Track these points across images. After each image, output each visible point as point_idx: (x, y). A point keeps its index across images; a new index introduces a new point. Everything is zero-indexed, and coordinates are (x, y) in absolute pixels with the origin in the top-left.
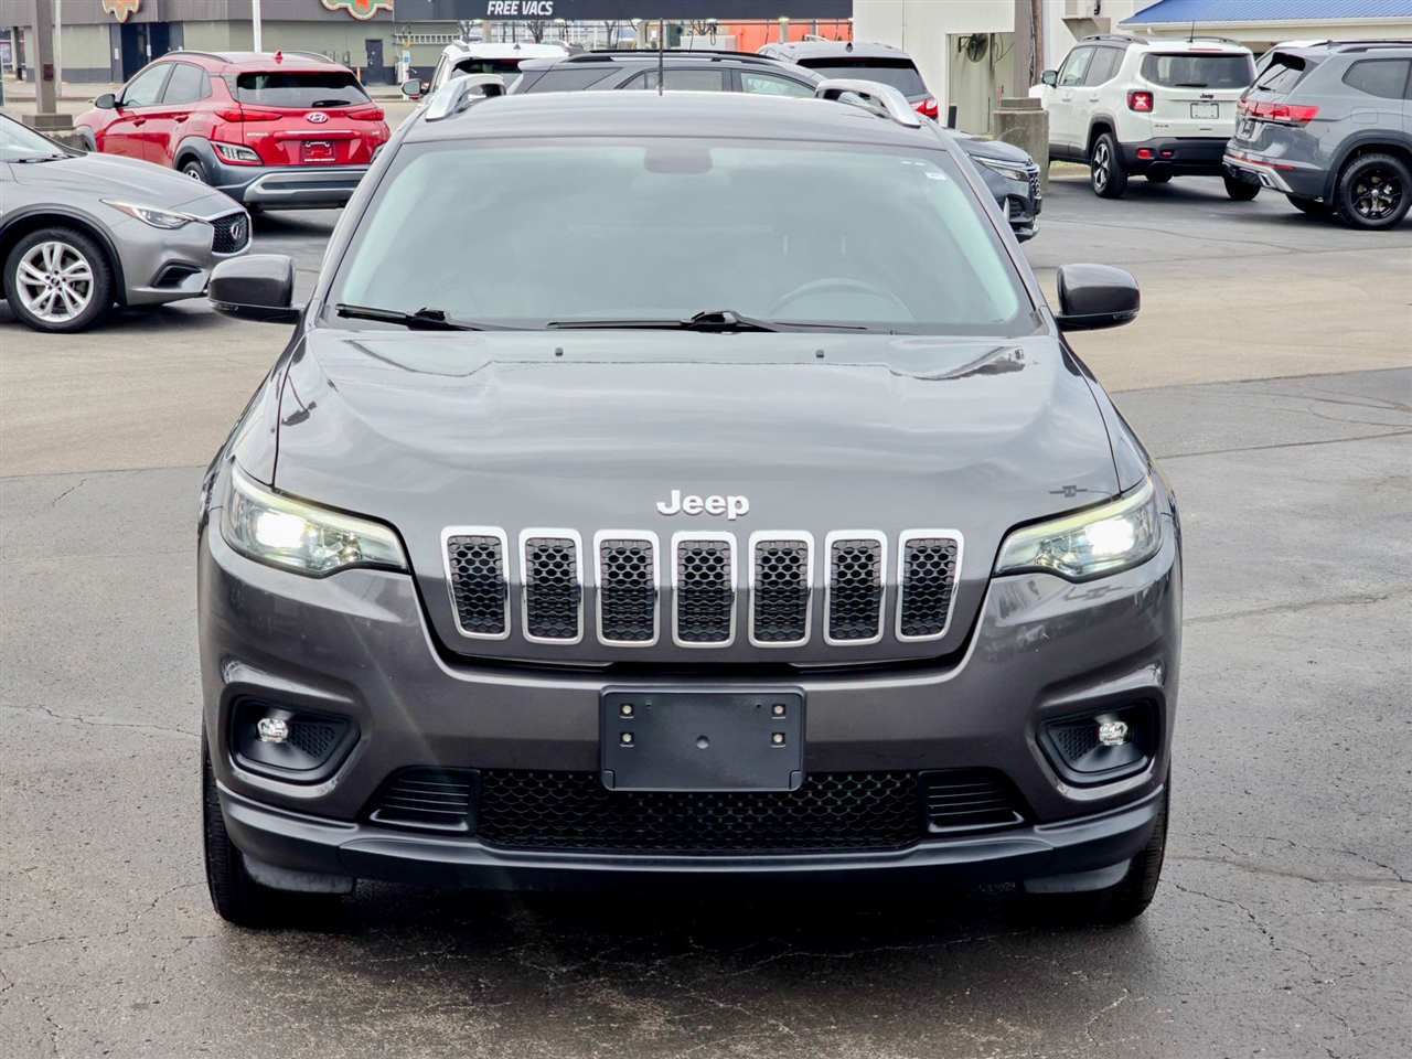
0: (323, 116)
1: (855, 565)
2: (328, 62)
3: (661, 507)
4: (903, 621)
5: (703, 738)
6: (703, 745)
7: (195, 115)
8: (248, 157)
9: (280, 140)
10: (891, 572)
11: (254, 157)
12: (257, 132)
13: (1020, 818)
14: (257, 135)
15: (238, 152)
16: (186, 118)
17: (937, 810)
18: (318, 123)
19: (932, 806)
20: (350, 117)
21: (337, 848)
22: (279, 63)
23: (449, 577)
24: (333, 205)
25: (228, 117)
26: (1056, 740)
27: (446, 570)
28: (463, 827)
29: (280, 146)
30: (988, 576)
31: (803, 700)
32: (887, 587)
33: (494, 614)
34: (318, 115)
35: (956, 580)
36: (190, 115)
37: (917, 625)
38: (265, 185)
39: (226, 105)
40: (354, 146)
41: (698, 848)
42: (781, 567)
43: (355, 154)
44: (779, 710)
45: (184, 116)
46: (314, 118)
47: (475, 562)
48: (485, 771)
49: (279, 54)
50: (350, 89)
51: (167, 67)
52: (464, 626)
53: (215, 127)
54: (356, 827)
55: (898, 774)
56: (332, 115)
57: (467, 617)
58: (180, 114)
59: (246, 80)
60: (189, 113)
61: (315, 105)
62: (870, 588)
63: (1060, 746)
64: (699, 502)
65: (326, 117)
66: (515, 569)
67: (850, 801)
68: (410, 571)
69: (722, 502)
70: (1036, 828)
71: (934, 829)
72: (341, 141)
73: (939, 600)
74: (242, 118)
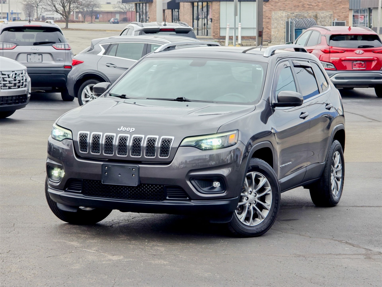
0: (361, 52)
1: (151, 142)
2: (370, 31)
3: (119, 129)
4: (160, 154)
5: (120, 174)
6: (120, 176)
7: (315, 50)
8: (331, 67)
9: (343, 60)
10: (158, 144)
11: (333, 67)
12: (335, 57)
13: (188, 198)
14: (335, 58)
15: (327, 65)
16: (312, 52)
17: (169, 194)
18: (360, 54)
19: (168, 193)
20: (373, 52)
21: (60, 195)
22: (350, 31)
23: (78, 141)
24: (367, 86)
25: (325, 52)
26: (197, 183)
27: (78, 139)
28: (80, 192)
29: (343, 63)
30: (178, 146)
31: (139, 168)
32: (157, 147)
33: (85, 148)
34: (361, 51)
35: (171, 146)
36: (313, 51)
37: (163, 155)
38: (336, 78)
39: (325, 47)
40: (374, 64)
41: (122, 198)
42: (137, 141)
43: (374, 66)
44: (134, 169)
45: (311, 51)
46: (358, 52)
47: (83, 138)
48: (84, 180)
49: (350, 27)
50: (376, 42)
51: (310, 32)
52: (81, 150)
53: (320, 56)
54: (64, 191)
55: (160, 185)
56: (365, 51)
57: (81, 148)
58: (310, 50)
59: (334, 37)
60: (312, 50)
61: (359, 47)
62: (153, 147)
63: (198, 184)
64: (126, 129)
65: (363, 52)
66: (90, 140)
67: (150, 190)
68: (72, 140)
69: (130, 129)
70: (192, 201)
71: (167, 198)
72: (369, 61)
73: (167, 150)
74: (330, 52)
